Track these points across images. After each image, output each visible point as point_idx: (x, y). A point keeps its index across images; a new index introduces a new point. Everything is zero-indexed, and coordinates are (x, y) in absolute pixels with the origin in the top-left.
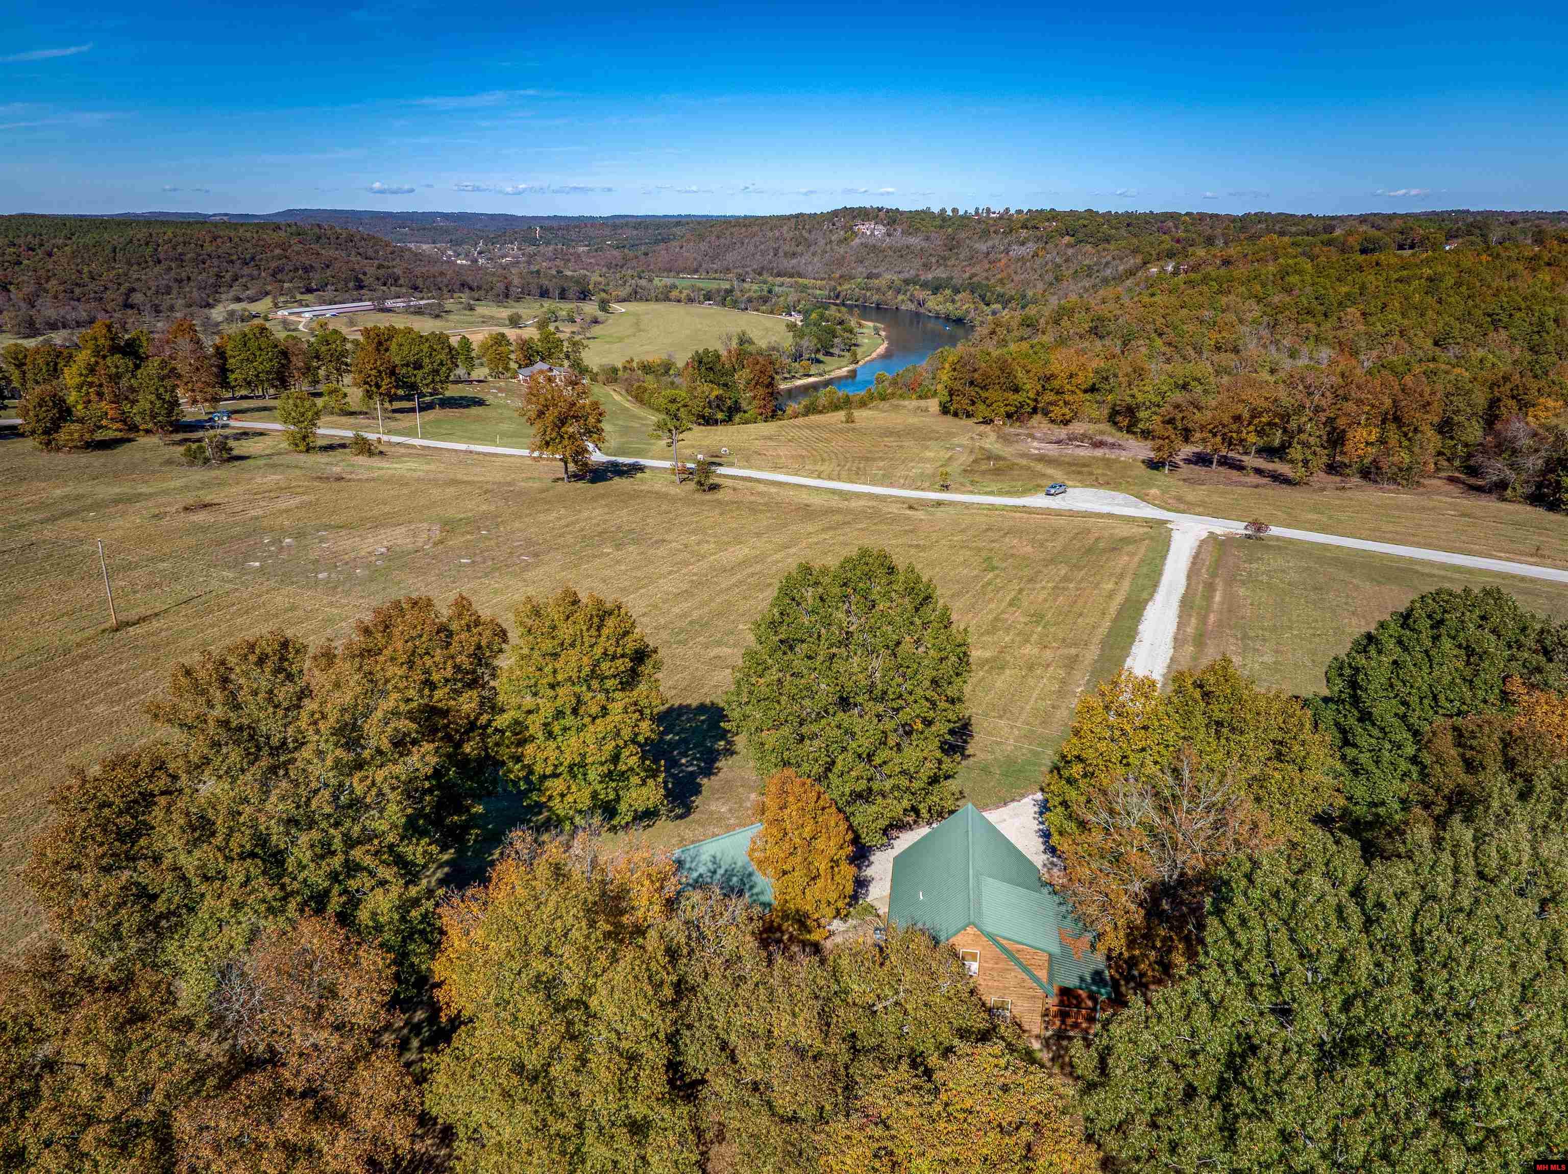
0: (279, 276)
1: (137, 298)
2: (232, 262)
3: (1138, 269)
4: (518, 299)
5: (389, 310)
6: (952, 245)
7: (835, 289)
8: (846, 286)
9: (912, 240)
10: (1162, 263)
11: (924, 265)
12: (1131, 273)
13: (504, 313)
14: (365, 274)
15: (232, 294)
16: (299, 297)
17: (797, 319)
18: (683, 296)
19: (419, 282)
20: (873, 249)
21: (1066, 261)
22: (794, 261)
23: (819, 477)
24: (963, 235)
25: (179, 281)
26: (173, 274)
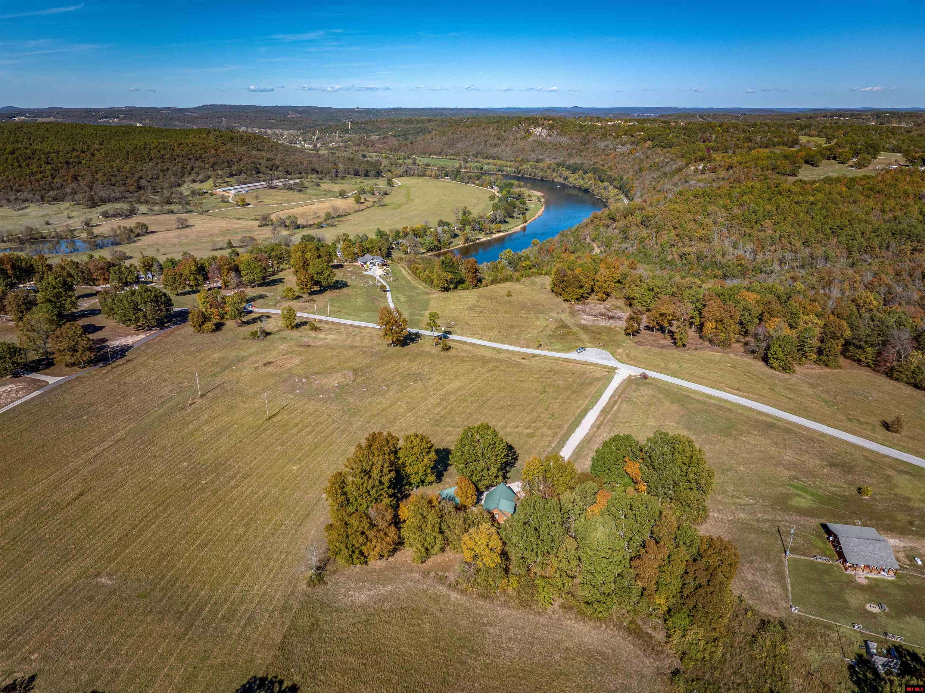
0: (215, 167)
1: (143, 182)
2: (190, 159)
3: (683, 167)
4: (343, 178)
5: (275, 187)
6: (585, 142)
7: (517, 168)
8: (524, 167)
9: (563, 139)
10: (696, 164)
11: (569, 154)
12: (679, 170)
13: (336, 188)
14: (260, 164)
15: (191, 178)
16: (227, 179)
17: (495, 190)
18: (433, 173)
19: (290, 169)
20: (540, 144)
21: (647, 158)
22: (496, 149)
23: (490, 341)
24: (591, 136)
25: (163, 171)
26: (159, 167)
